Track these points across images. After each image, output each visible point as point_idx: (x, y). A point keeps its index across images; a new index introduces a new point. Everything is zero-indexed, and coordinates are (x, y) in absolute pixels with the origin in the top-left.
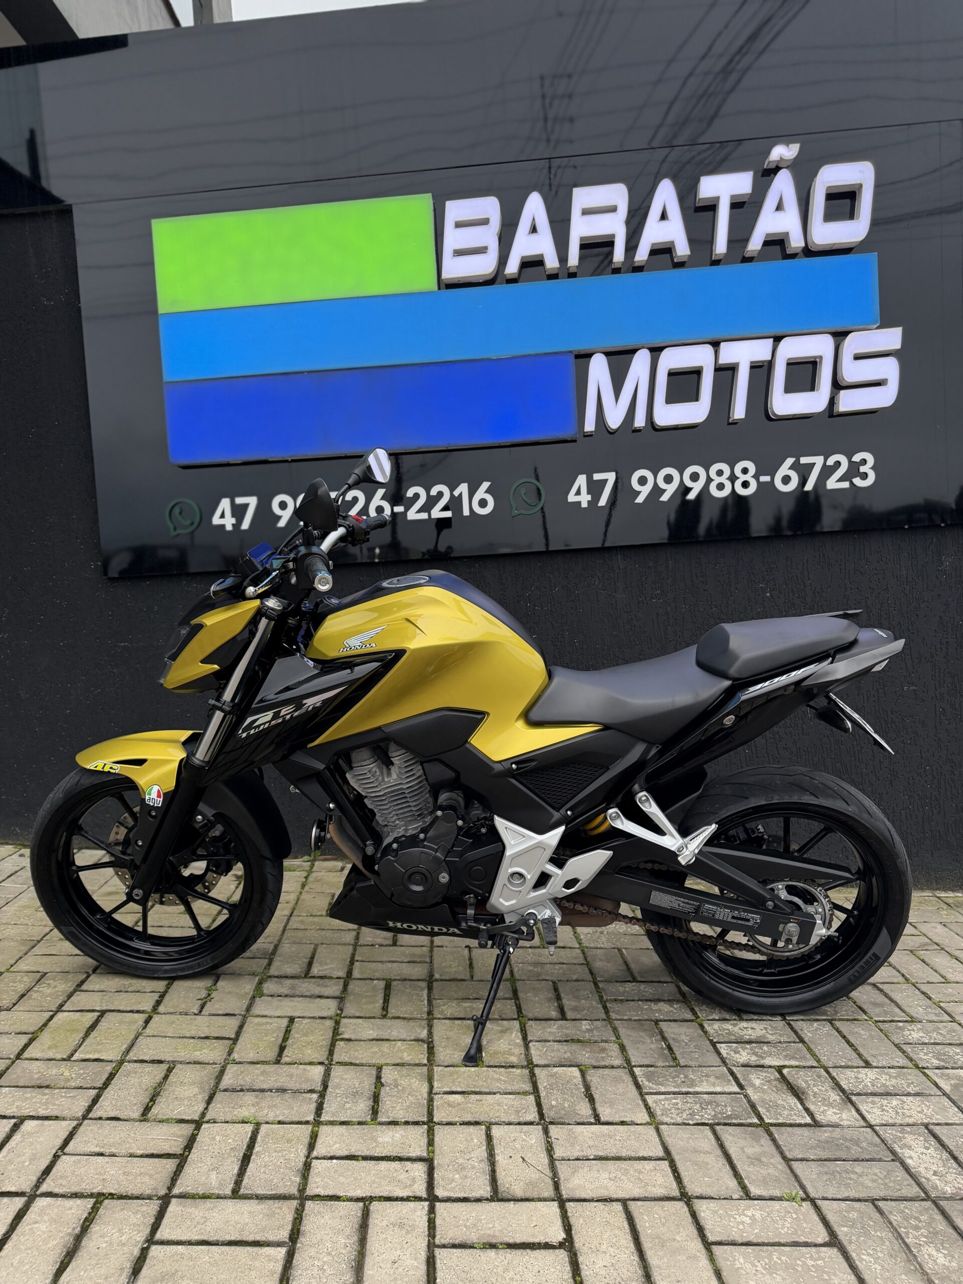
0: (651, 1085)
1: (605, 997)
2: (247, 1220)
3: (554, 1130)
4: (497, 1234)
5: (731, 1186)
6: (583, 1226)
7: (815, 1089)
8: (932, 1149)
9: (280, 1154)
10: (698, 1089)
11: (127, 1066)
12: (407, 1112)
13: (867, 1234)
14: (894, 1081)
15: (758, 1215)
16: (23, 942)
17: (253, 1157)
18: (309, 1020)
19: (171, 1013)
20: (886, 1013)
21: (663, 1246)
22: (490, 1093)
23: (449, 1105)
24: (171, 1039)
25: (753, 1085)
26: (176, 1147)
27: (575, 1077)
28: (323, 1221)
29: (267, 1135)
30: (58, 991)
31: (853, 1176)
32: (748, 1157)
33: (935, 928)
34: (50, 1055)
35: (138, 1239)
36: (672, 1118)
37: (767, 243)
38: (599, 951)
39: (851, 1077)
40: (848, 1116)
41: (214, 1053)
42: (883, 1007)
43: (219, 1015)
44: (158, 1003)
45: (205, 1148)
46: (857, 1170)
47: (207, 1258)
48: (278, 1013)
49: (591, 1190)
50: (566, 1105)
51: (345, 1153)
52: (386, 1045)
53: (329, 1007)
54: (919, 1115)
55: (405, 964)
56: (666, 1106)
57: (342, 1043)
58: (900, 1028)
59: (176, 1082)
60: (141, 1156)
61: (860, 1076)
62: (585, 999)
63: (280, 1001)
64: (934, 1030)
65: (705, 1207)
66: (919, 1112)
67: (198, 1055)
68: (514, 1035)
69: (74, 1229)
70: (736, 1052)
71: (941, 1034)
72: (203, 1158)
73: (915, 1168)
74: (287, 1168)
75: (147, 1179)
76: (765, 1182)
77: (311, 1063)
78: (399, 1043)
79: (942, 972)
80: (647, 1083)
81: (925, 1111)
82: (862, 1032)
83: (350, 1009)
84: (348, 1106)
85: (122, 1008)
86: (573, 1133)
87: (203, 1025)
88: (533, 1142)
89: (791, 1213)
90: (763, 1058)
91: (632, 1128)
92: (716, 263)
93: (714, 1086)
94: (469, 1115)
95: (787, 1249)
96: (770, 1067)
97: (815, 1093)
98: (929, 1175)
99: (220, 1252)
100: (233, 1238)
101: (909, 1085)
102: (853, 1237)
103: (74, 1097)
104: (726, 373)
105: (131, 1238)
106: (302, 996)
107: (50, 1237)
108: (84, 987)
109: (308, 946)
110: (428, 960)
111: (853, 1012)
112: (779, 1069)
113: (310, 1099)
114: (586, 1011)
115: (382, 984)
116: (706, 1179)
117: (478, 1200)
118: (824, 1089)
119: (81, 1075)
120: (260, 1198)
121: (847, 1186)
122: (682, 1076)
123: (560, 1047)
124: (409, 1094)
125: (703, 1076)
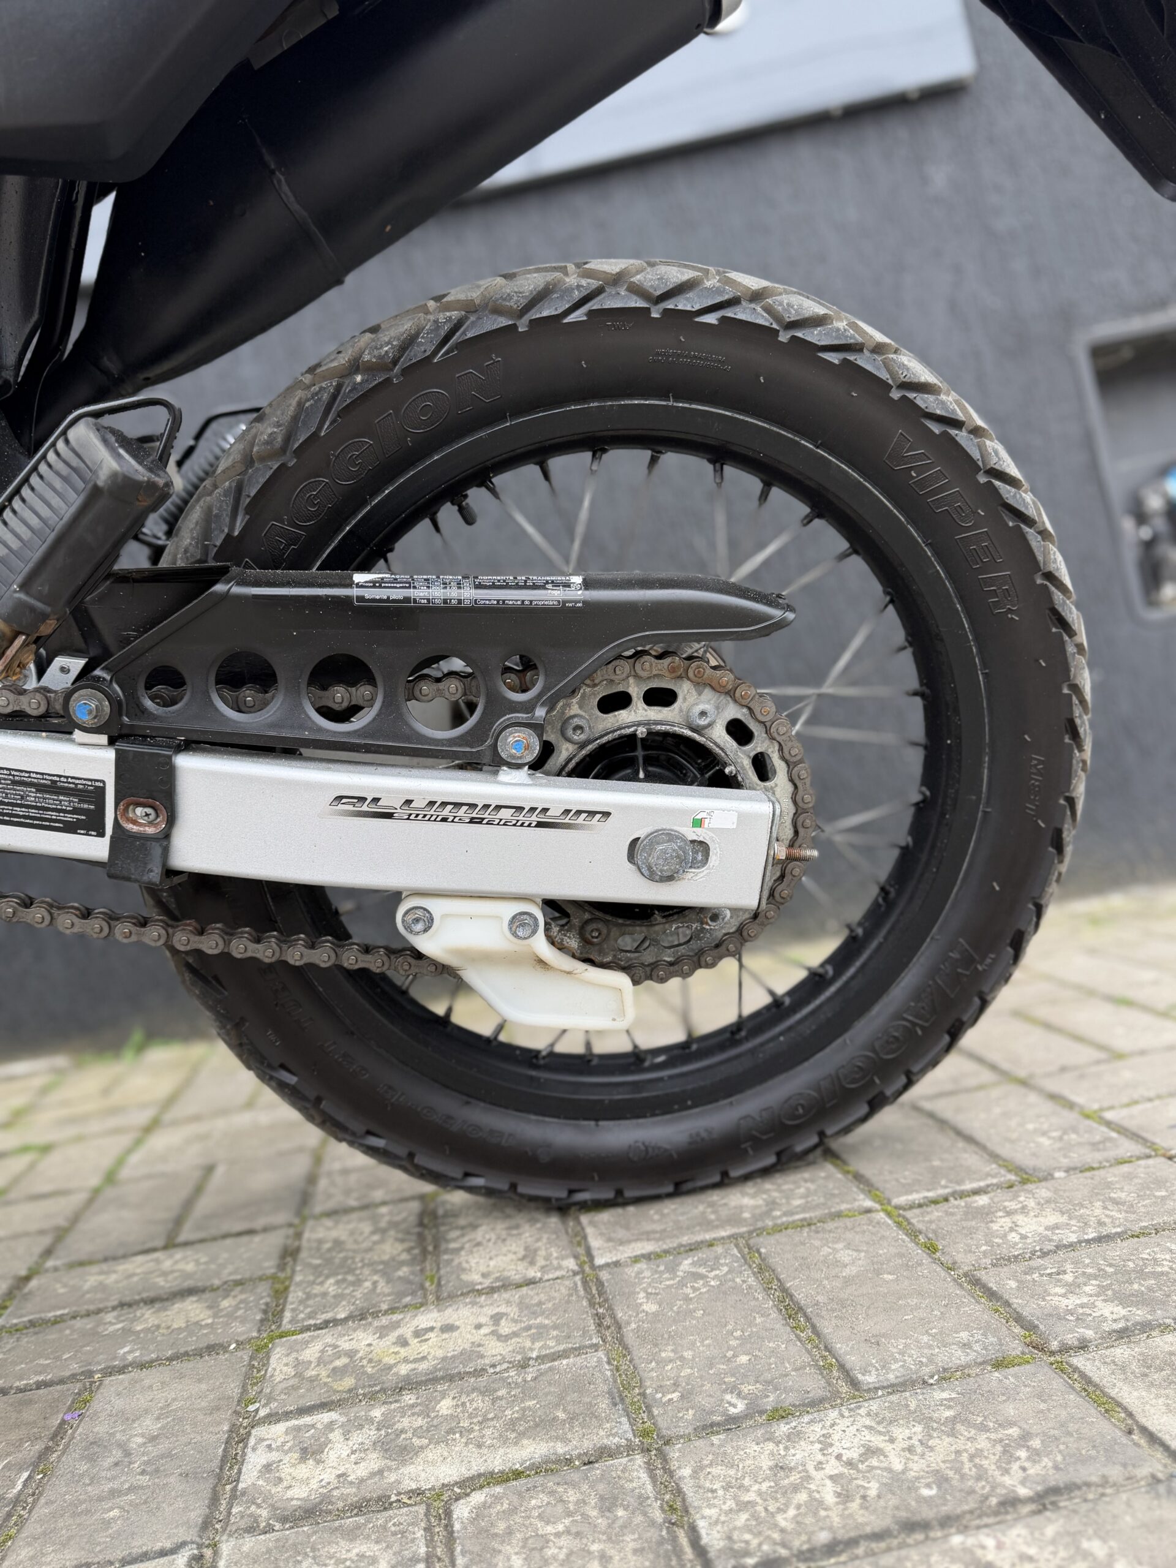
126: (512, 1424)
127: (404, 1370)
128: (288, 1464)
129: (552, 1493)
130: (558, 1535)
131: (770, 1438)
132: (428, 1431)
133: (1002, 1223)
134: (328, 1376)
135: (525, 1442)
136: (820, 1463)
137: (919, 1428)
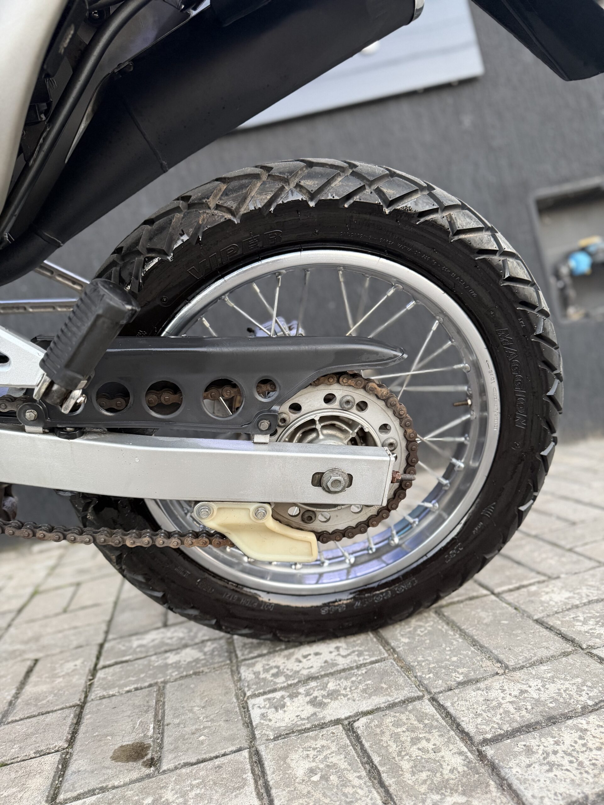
126: (364, 691)
127: (305, 672)
128: (271, 713)
129: (394, 716)
130: (404, 732)
131: (479, 689)
132: (328, 695)
133: (545, 597)
134: (271, 677)
135: (373, 697)
136: (503, 697)
137: (540, 681)
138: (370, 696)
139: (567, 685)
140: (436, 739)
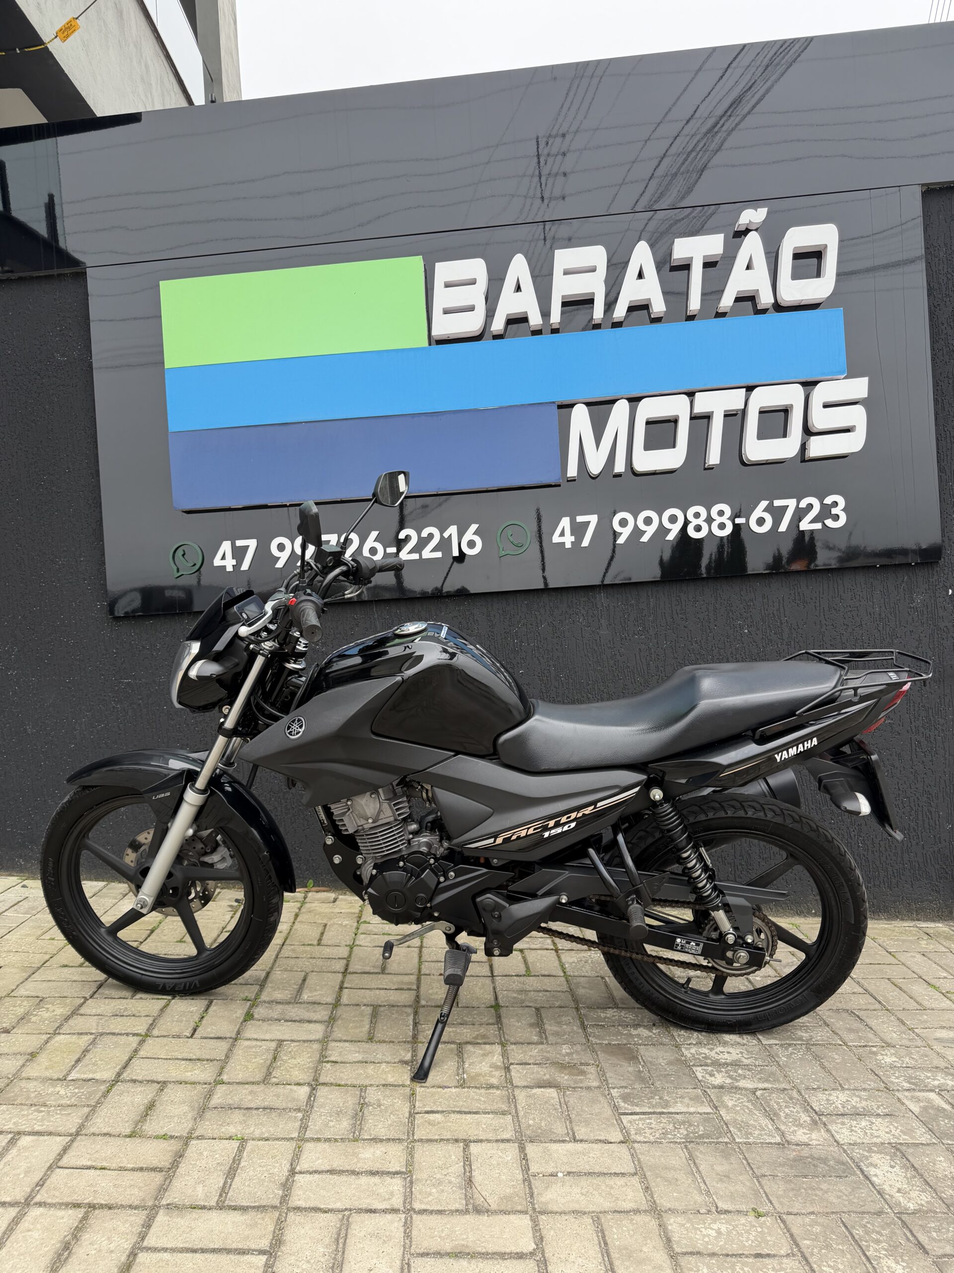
0: (626, 1106)
1: (586, 1023)
2: (230, 1230)
3: (530, 1149)
4: (470, 1244)
5: (699, 1201)
6: (554, 1238)
7: (787, 1110)
8: (897, 1167)
9: (264, 1169)
10: (671, 1110)
11: (120, 1087)
12: (389, 1130)
13: (828, 1247)
14: (864, 1103)
15: (723, 1229)
16: (24, 969)
17: (239, 1171)
18: (297, 1044)
19: (164, 1036)
20: (860, 1038)
21: (630, 1257)
22: (470, 1113)
23: (429, 1123)
24: (163, 1061)
25: (726, 1107)
26: (164, 1161)
27: (554, 1098)
28: (303, 1231)
29: (253, 1151)
30: (56, 1015)
31: (819, 1193)
32: (718, 1174)
33: (914, 957)
34: (48, 1074)
35: (126, 1247)
36: (645, 1137)
37: (738, 300)
38: (583, 979)
39: (823, 1100)
40: (817, 1137)
41: (203, 1073)
42: (857, 1032)
43: (211, 1038)
44: (152, 1026)
45: (193, 1163)
46: (822, 1187)
47: (191, 1264)
48: (267, 1037)
49: (563, 1204)
50: (543, 1124)
51: (328, 1168)
52: (372, 1066)
53: (318, 1031)
54: (887, 1135)
55: (392, 991)
56: (640, 1125)
57: (328, 1065)
58: (875, 1053)
59: (167, 1101)
60: (133, 1170)
61: (831, 1098)
62: (566, 1024)
63: (270, 1025)
64: (907, 1055)
65: (672, 1220)
66: (887, 1133)
67: (188, 1076)
68: (495, 1058)
69: (65, 1237)
70: (712, 1075)
71: (913, 1058)
72: (191, 1172)
73: (879, 1185)
74: (271, 1181)
75: (136, 1191)
76: (732, 1197)
77: (298, 1084)
78: (384, 1066)
79: (919, 999)
80: (623, 1104)
81: (893, 1131)
82: (836, 1057)
83: (338, 1033)
84: (331, 1124)
85: (117, 1031)
86: (548, 1150)
87: (194, 1047)
88: (509, 1158)
89: (756, 1227)
90: (737, 1081)
91: (607, 1146)
92: (691, 318)
93: (688, 1107)
94: (449, 1133)
95: (751, 1260)
96: (746, 1089)
97: (787, 1115)
98: (893, 1192)
99: (203, 1259)
100: (216, 1247)
101: (878, 1107)
102: (815, 1250)
103: (69, 1114)
104: (701, 420)
105: (119, 1245)
106: (291, 1021)
107: (42, 1244)
108: (82, 1011)
109: (299, 973)
110: (415, 987)
111: (828, 1037)
112: (754, 1091)
113: (295, 1117)
114: (567, 1036)
115: (369, 1010)
116: (675, 1194)
117: (453, 1212)
118: (795, 1111)
119: (76, 1094)
120: (244, 1209)
121: (812, 1202)
122: (658, 1097)
123: (540, 1069)
124: (391, 1113)
125: (677, 1098)
128: (707, 1076)
132: (739, 1076)
133: (879, 1057)
134: (703, 1058)
137: (858, 1098)
138: (763, 1082)
139: (873, 1104)
140: (798, 1108)
